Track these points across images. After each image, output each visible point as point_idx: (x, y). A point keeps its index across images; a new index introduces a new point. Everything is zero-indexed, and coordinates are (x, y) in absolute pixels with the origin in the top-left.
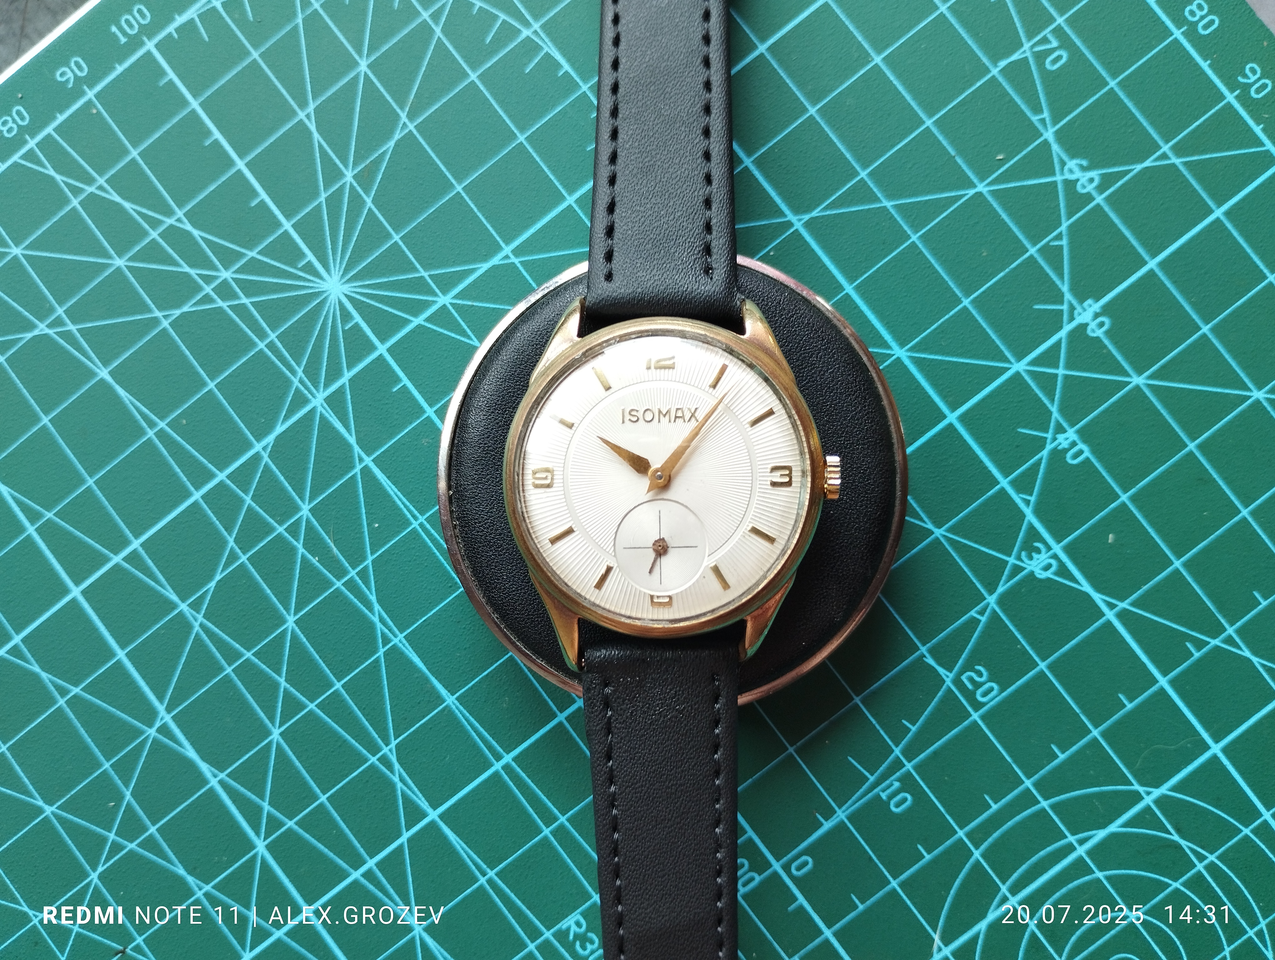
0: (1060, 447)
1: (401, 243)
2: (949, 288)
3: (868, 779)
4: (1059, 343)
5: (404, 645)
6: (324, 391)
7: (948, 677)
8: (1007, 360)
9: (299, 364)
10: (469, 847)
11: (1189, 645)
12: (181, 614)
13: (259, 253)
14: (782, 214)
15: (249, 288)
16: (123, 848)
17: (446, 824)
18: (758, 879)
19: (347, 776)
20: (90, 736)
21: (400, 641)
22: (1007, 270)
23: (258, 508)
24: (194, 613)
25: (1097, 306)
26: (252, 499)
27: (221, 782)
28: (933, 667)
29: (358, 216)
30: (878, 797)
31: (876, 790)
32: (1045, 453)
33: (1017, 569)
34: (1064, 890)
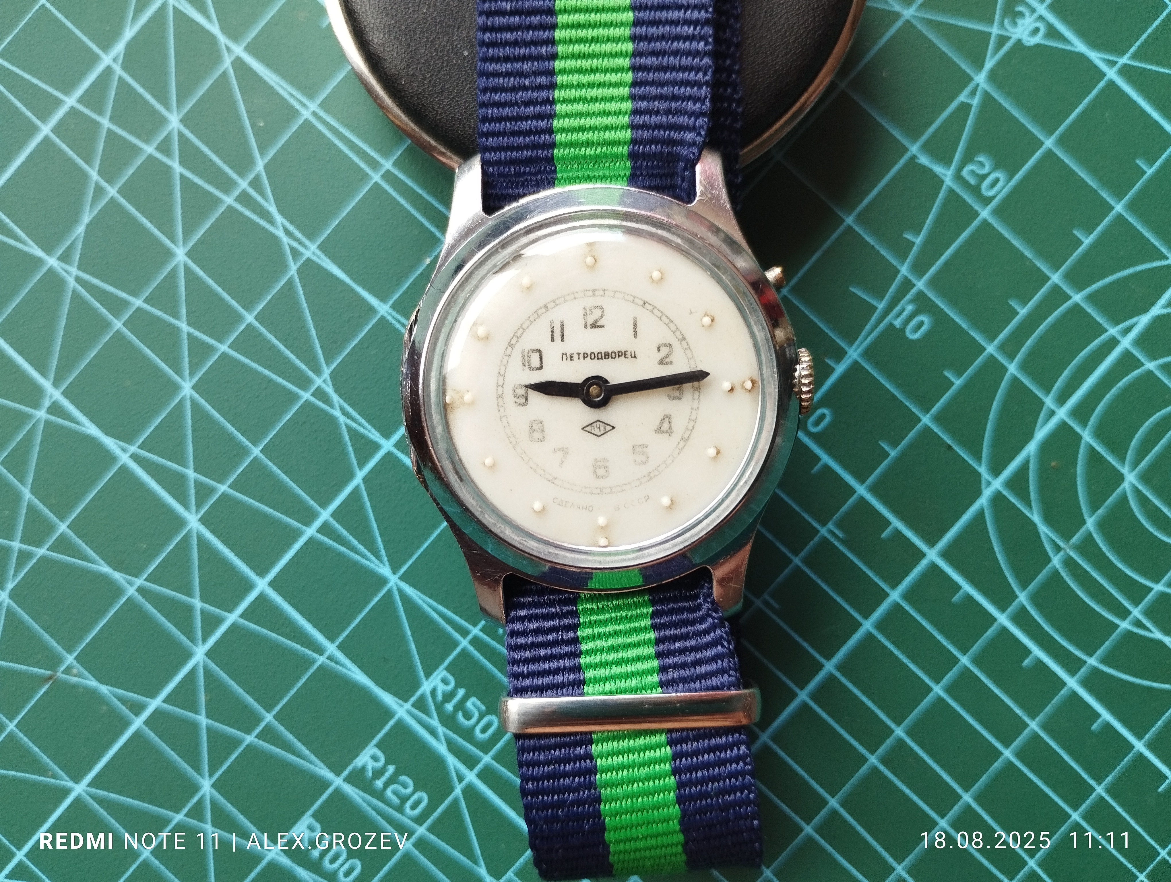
3: (877, 307)
5: (319, 257)
12: (51, 271)
16: (33, 556)
19: (279, 419)
21: (314, 253)
24: (66, 266)
26: (111, 120)
27: (134, 457)
30: (891, 326)
31: (888, 319)
34: (1114, 391)
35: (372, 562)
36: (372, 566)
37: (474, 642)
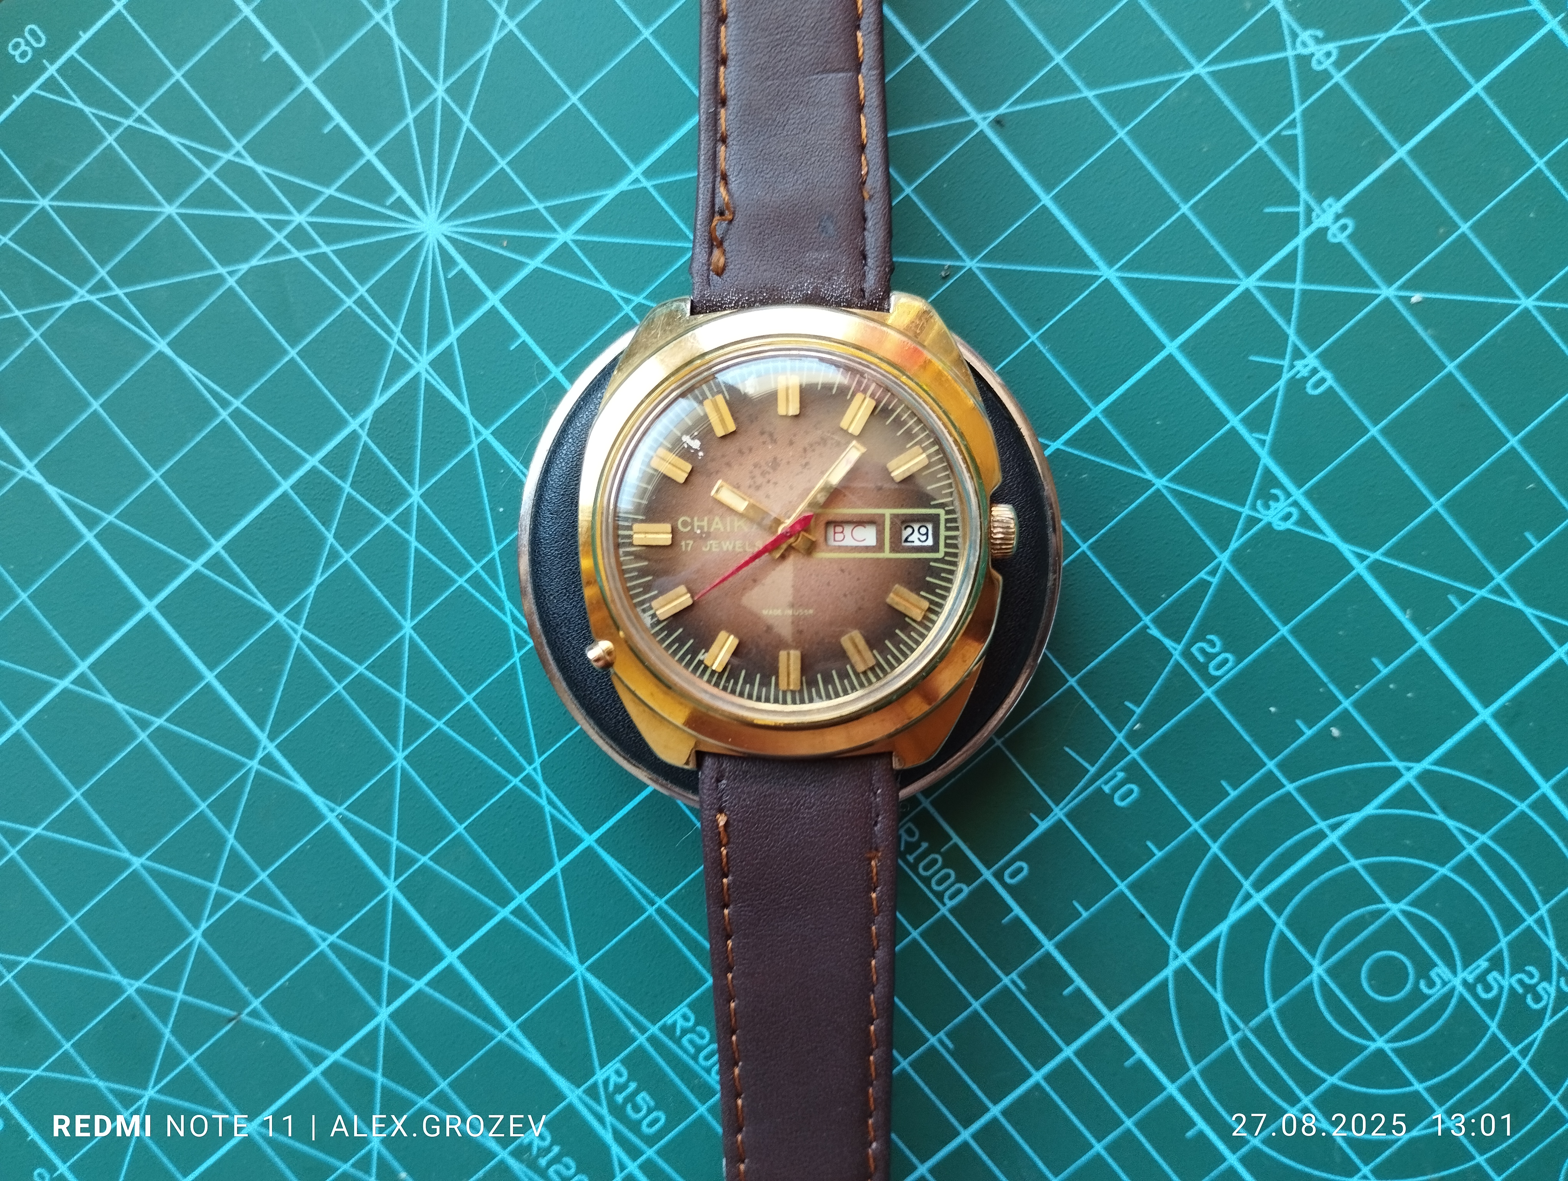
0: (1298, 376)
1: (508, 170)
2: (1164, 193)
3: (1088, 771)
4: (1295, 251)
6: (428, 353)
7: (1176, 649)
8: (1234, 276)
9: (395, 322)
10: (634, 874)
11: (1452, 598)
12: (277, 626)
13: (338, 190)
14: (963, 112)
15: (330, 234)
16: (229, 899)
17: (605, 850)
18: (966, 890)
19: (486, 801)
20: (181, 774)
22: (1232, 168)
23: (358, 497)
24: (292, 624)
25: (1338, 206)
26: (352, 485)
27: (340, 817)
28: (1159, 640)
29: (455, 139)
30: (1100, 790)
31: (1098, 783)
32: (1281, 384)
33: (1252, 521)
34: (1315, 883)
35: (560, 949)
36: (560, 953)
37: (653, 1040)
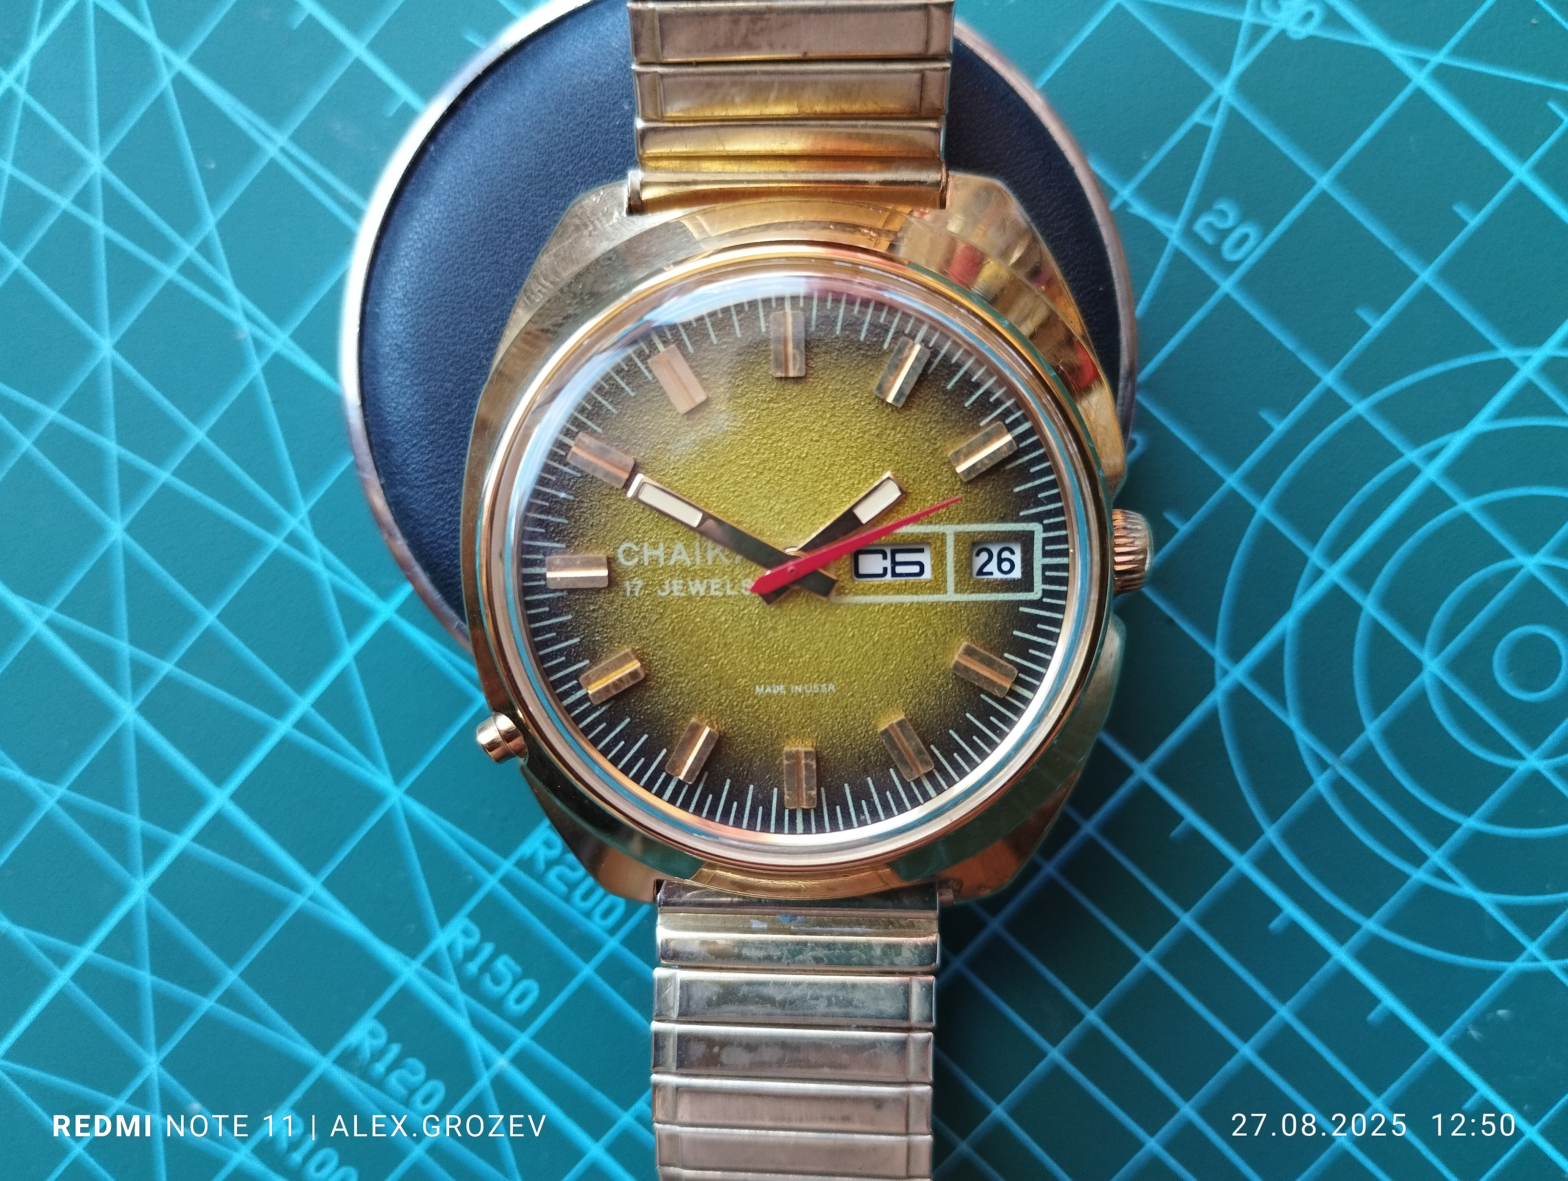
5: (291, 350)
7: (1172, 230)
11: (1553, 106)
17: (411, 623)
21: (284, 345)
23: (25, 178)
27: (51, 624)
28: (1147, 221)
33: (1258, 31)
34: (1411, 542)
35: (365, 769)
36: (367, 775)
37: (506, 881)
